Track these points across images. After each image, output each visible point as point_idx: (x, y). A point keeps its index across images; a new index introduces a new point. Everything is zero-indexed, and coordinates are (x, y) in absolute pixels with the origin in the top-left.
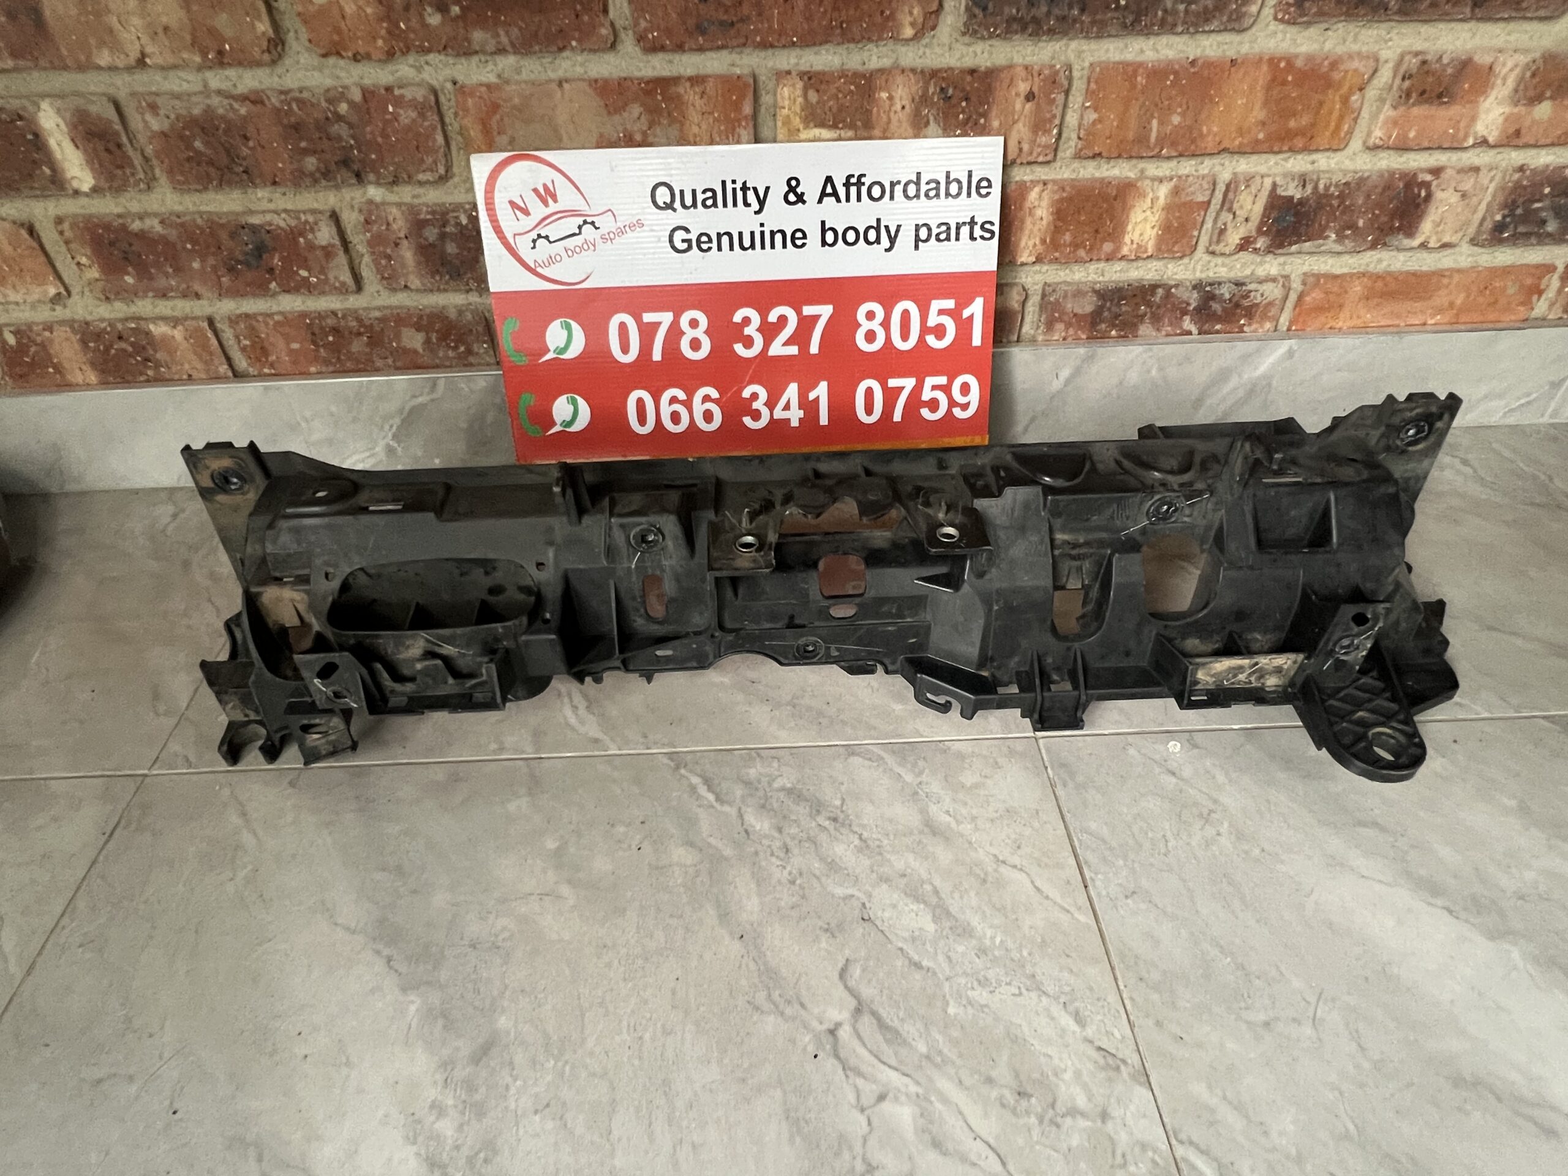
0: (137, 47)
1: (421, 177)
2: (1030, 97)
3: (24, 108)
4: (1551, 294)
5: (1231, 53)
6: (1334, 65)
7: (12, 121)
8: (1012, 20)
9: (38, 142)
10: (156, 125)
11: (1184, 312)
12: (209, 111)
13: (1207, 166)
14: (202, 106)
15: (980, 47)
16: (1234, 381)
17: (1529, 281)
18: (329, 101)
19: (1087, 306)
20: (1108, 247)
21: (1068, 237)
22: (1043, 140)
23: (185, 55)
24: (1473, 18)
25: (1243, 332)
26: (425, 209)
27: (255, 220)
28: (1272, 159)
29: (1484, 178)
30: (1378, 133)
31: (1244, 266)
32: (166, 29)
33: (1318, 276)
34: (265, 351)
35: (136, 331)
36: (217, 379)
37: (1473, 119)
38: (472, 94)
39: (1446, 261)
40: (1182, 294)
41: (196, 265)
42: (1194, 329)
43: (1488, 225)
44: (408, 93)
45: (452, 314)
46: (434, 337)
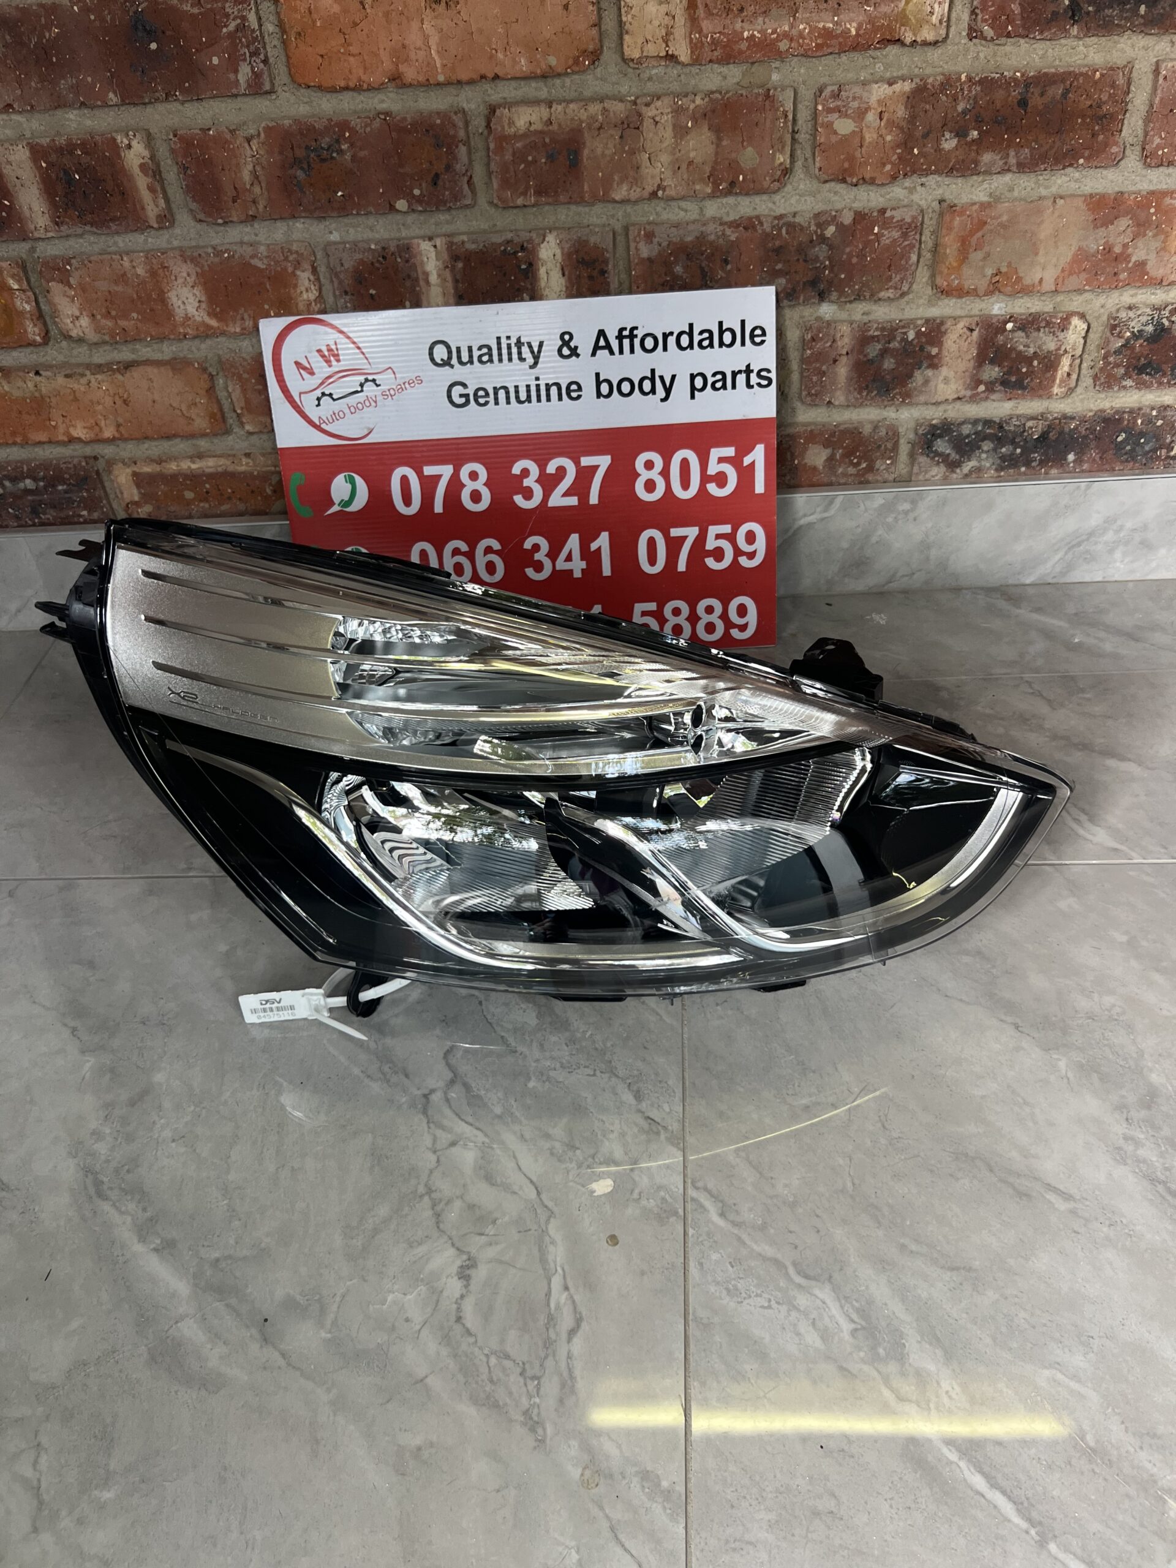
0: (657, 181)
1: (882, 294)
3: (530, 241)
7: (515, 253)
10: (645, 251)
12: (701, 238)
14: (697, 234)
18: (819, 225)
23: (698, 187)
26: (875, 326)
32: (691, 163)
38: (962, 213)
44: (897, 215)
45: (867, 430)
46: (839, 453)
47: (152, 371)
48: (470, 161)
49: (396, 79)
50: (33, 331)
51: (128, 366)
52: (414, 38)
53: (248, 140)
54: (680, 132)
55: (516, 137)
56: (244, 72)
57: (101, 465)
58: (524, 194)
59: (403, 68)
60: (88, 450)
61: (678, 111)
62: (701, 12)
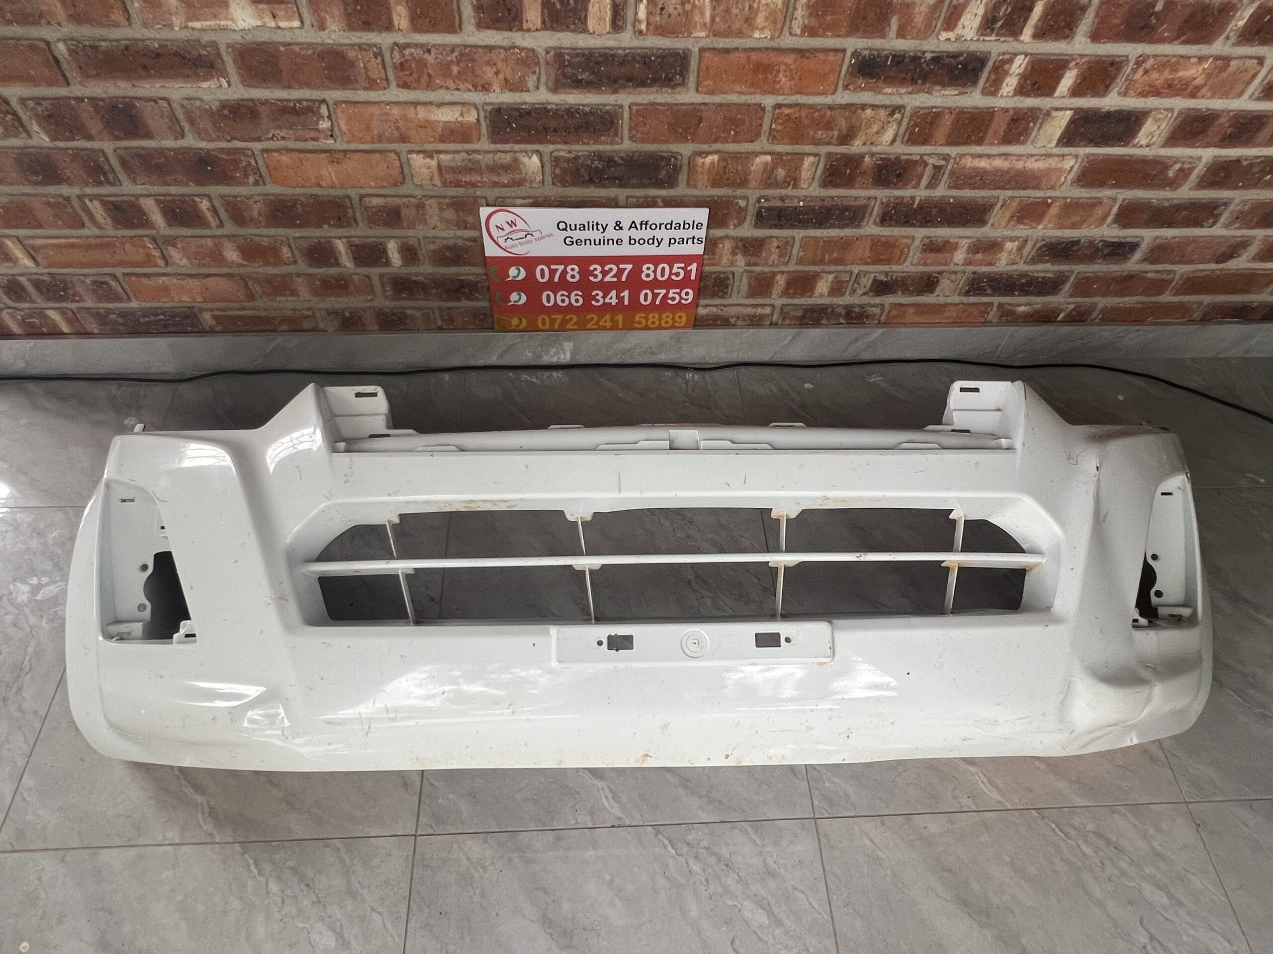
2: (778, 247)
3: (383, 242)
4: (993, 313)
5: (857, 235)
6: (896, 241)
8: (772, 225)
9: (384, 252)
10: (432, 247)
11: (840, 316)
12: (455, 245)
13: (848, 268)
15: (759, 231)
16: (859, 343)
17: (982, 309)
19: (800, 313)
20: (808, 294)
21: (792, 291)
22: (782, 260)
24: (948, 226)
25: (864, 323)
27: (463, 278)
28: (875, 267)
29: (959, 276)
30: (915, 261)
31: (866, 300)
32: (447, 220)
33: (896, 304)
34: (453, 321)
35: (400, 313)
36: (429, 330)
37: (952, 258)
39: (949, 300)
40: (840, 310)
41: (434, 291)
42: (844, 322)
43: (963, 291)
47: (217, 278)
48: (354, 212)
49: (319, 185)
50: (160, 262)
51: (208, 276)
52: (324, 173)
53: (255, 202)
54: (441, 210)
55: (373, 207)
56: (251, 179)
57: (196, 310)
58: (379, 225)
59: (321, 183)
60: (189, 305)
61: (439, 203)
62: (444, 172)
